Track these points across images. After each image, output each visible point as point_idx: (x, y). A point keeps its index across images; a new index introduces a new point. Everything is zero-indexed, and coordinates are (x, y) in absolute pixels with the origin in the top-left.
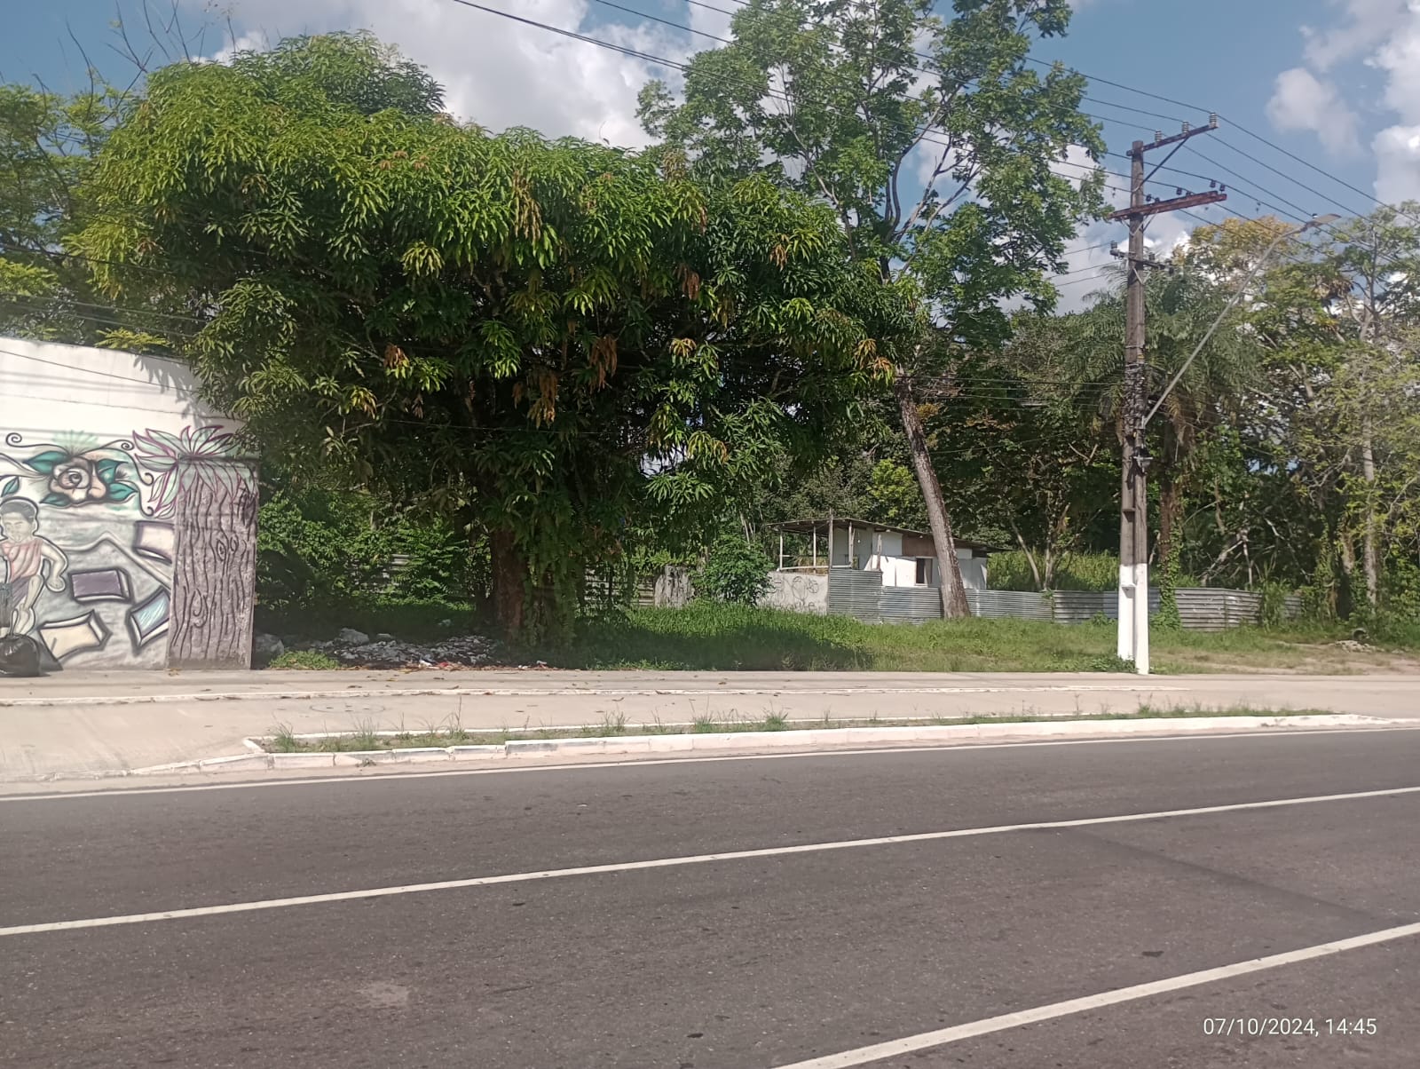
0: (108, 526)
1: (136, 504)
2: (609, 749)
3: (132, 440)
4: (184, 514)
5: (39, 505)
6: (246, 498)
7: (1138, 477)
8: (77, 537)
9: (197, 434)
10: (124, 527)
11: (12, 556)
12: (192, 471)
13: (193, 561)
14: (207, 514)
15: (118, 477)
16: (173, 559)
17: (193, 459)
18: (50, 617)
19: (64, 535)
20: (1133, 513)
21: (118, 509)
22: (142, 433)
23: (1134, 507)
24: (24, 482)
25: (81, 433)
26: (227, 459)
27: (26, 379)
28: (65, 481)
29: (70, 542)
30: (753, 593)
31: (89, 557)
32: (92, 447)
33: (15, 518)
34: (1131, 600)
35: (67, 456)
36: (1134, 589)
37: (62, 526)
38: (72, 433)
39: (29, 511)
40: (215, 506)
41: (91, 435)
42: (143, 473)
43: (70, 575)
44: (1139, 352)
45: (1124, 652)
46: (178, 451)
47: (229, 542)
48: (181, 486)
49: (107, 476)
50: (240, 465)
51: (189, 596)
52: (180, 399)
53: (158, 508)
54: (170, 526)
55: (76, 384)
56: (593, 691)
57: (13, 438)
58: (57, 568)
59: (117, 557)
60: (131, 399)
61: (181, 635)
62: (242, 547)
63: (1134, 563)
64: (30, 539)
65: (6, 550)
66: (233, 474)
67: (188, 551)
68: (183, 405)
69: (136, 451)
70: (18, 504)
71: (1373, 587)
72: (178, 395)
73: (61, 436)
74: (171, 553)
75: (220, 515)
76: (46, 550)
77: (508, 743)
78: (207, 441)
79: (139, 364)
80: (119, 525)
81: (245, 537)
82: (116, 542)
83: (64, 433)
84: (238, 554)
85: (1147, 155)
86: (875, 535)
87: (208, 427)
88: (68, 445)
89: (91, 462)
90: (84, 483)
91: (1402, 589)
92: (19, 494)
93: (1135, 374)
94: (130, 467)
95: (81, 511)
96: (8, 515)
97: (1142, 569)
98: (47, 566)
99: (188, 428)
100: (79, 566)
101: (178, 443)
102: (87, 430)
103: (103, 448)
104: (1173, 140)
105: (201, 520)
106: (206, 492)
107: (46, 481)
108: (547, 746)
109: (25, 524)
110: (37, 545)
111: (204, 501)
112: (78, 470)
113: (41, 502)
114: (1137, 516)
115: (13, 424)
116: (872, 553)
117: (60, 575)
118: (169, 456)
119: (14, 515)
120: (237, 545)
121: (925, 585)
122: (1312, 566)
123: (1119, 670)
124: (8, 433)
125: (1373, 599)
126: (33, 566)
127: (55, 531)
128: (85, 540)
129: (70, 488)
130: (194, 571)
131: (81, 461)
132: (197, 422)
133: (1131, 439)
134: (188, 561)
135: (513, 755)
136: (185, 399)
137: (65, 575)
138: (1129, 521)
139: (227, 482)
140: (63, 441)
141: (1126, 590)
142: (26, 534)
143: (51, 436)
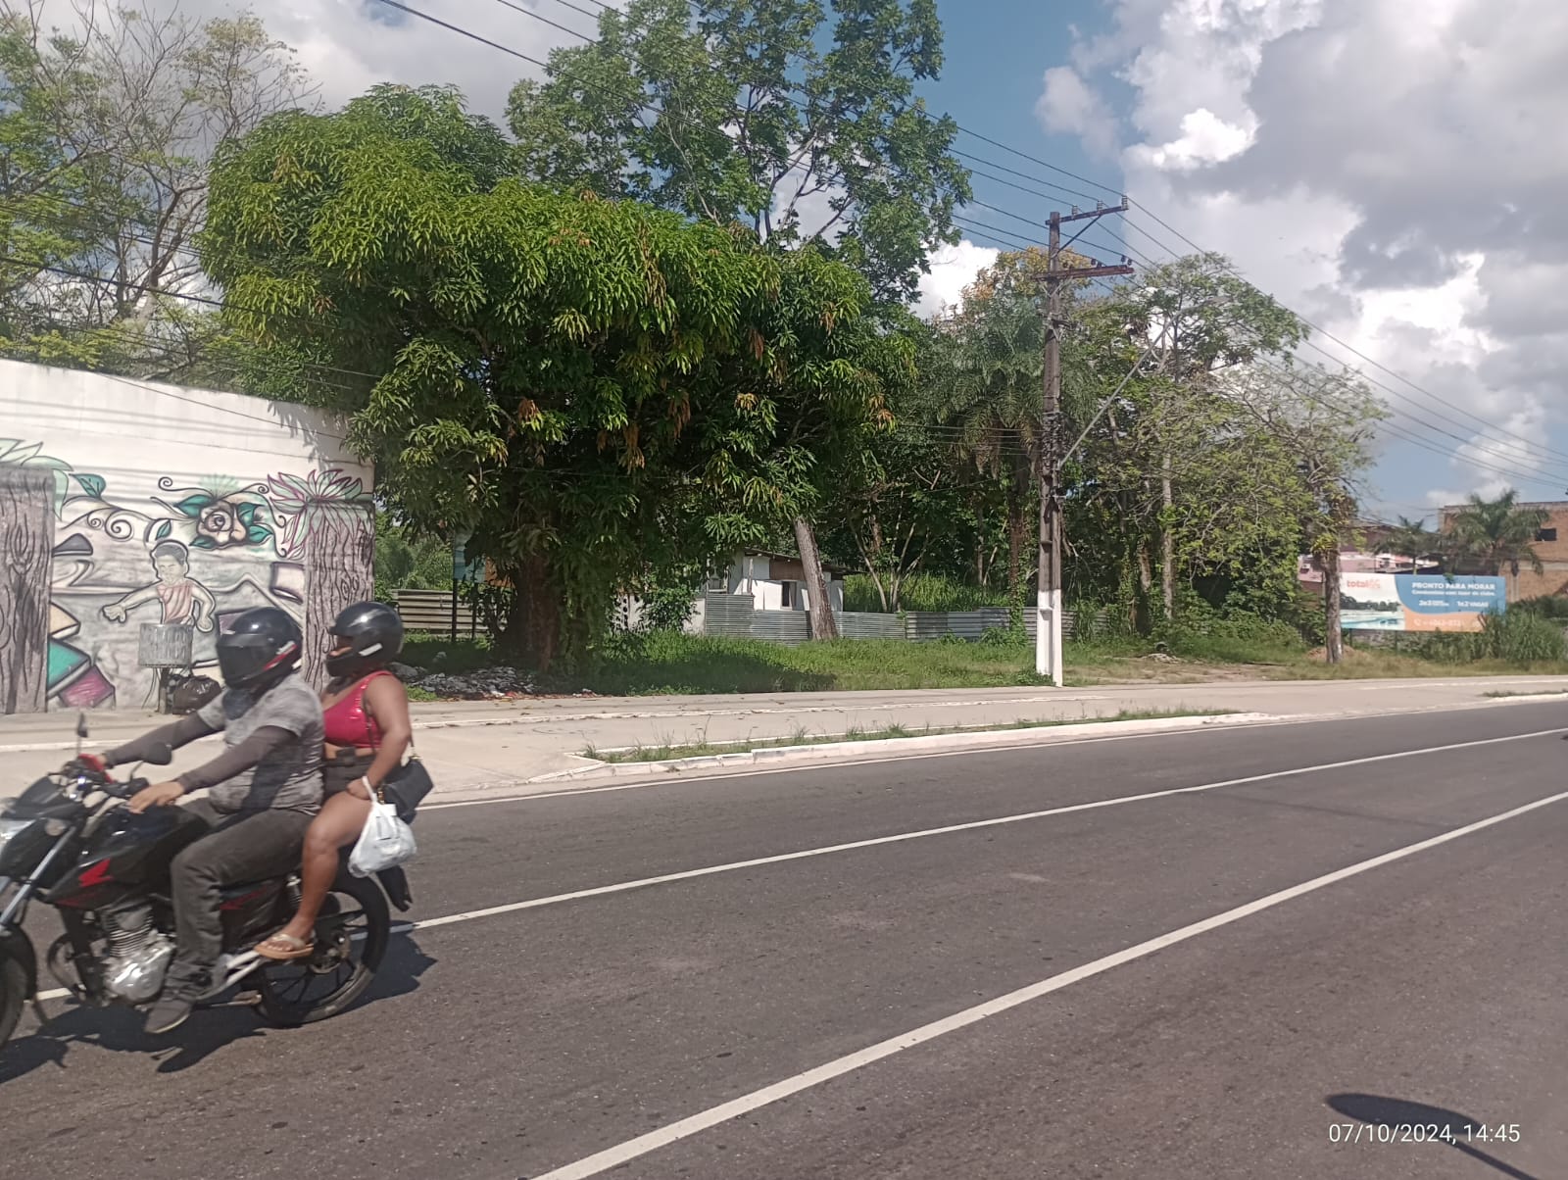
0: (249, 567)
1: (272, 546)
2: (816, 754)
3: (266, 483)
4: (314, 555)
5: (189, 548)
6: (365, 538)
7: (1054, 513)
8: (223, 579)
9: (322, 478)
10: (262, 568)
11: (166, 598)
12: (319, 513)
13: (322, 601)
14: (333, 555)
15: (256, 519)
16: (305, 598)
17: (320, 501)
18: (200, 657)
19: (211, 576)
20: (1051, 545)
21: (256, 551)
22: (275, 476)
23: (1051, 539)
24: (175, 525)
25: (224, 477)
26: (347, 501)
27: (174, 423)
28: (211, 524)
29: (216, 584)
30: (680, 619)
31: (234, 598)
32: (233, 490)
33: (167, 561)
34: (1047, 622)
35: (212, 500)
36: (1051, 612)
37: (209, 568)
38: (216, 476)
39: (180, 553)
40: (339, 546)
41: (232, 478)
42: (277, 516)
43: (217, 615)
44: (1056, 402)
45: (1042, 667)
46: (306, 494)
47: (351, 581)
48: (311, 528)
49: (247, 518)
50: (359, 507)
51: (320, 634)
52: (307, 444)
53: (290, 550)
54: (300, 567)
55: (219, 428)
56: (707, 712)
57: (164, 483)
58: (206, 608)
59: (256, 597)
60: (266, 443)
61: (313, 671)
62: (362, 587)
63: (1051, 589)
64: (182, 581)
65: (162, 592)
66: (353, 516)
67: (318, 591)
68: (309, 449)
69: (271, 494)
70: (171, 547)
71: (1169, 605)
72: (306, 440)
73: (206, 480)
74: (303, 593)
75: (344, 555)
76: (196, 591)
77: (754, 751)
78: (330, 484)
79: (272, 409)
80: (258, 566)
81: (364, 576)
82: (256, 583)
83: (209, 476)
84: (360, 593)
85: (1063, 226)
86: (745, 559)
87: (331, 471)
88: (213, 488)
89: (233, 505)
90: (227, 526)
91: (1188, 604)
92: (171, 537)
93: (1052, 421)
94: (266, 510)
95: (225, 553)
96: (162, 558)
97: (1057, 594)
98: (197, 607)
99: (314, 471)
100: (225, 607)
101: (305, 486)
102: (229, 474)
103: (242, 491)
104: (1088, 215)
105: (328, 560)
106: (331, 534)
107: (194, 525)
108: (778, 752)
109: (177, 566)
110: (188, 587)
111: (330, 542)
112: (221, 513)
113: (191, 545)
114: (1054, 547)
115: (164, 467)
116: (742, 577)
117: (209, 615)
118: (298, 499)
119: (167, 557)
120: (358, 584)
121: (789, 609)
122: (1116, 585)
123: (1041, 683)
124: (160, 476)
125: (1169, 614)
126: (185, 608)
127: (203, 573)
128: (230, 581)
129: (215, 531)
130: (323, 609)
131: (224, 504)
132: (321, 467)
133: (1048, 479)
134: (318, 600)
135: (758, 761)
136: (311, 444)
137: (212, 616)
138: (1046, 551)
139: (348, 523)
140: (209, 485)
141: (1043, 612)
142: (179, 576)
143: (198, 479)
